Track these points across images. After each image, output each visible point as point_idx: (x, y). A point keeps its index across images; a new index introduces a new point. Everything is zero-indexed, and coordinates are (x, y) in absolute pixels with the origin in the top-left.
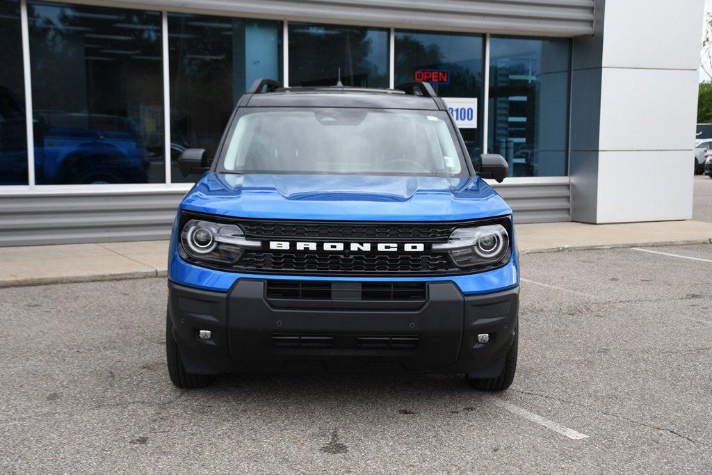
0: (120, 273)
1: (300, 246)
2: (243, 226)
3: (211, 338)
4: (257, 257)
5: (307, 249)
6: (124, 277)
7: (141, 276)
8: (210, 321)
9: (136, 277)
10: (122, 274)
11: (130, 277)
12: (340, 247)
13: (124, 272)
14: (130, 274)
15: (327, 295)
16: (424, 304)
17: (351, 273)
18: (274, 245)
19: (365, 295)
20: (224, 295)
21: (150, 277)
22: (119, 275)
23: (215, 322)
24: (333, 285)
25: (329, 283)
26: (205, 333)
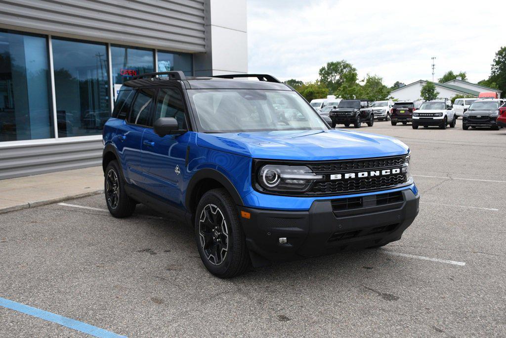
0: (5, 208)
1: (347, 176)
2: (310, 166)
3: (287, 242)
4: (322, 186)
5: (350, 177)
6: (9, 210)
7: (20, 209)
8: (296, 231)
9: (16, 209)
10: (7, 209)
11: (12, 210)
12: (366, 174)
13: (8, 207)
14: (13, 208)
15: (361, 205)
16: (403, 203)
17: (370, 190)
18: (333, 177)
19: (379, 202)
20: (307, 213)
21: (26, 208)
22: (5, 209)
23: (301, 231)
24: (363, 199)
25: (361, 197)
26: (283, 239)
